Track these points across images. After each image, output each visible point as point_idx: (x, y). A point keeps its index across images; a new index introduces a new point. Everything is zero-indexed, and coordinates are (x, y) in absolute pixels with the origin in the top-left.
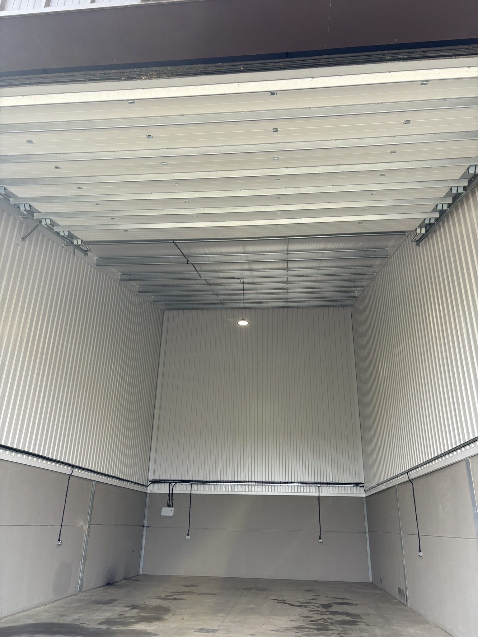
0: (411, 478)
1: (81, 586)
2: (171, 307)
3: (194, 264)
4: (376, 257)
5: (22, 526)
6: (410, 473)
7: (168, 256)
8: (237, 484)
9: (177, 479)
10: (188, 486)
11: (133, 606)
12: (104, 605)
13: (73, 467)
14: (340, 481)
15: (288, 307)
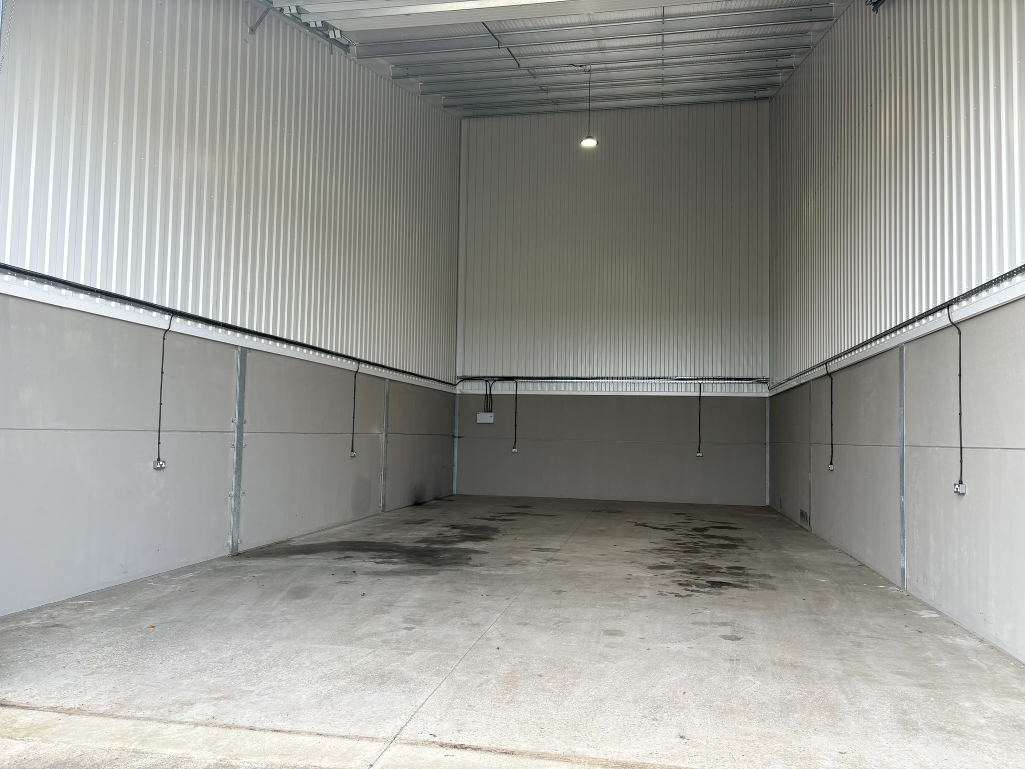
0: (830, 371)
1: (384, 505)
2: (471, 113)
3: (510, 48)
4: (813, 20)
5: (308, 434)
6: (830, 364)
7: (467, 35)
8: (580, 381)
9: (496, 375)
10: (512, 384)
11: (452, 526)
12: (417, 525)
13: (359, 361)
14: (732, 376)
15: (664, 106)
